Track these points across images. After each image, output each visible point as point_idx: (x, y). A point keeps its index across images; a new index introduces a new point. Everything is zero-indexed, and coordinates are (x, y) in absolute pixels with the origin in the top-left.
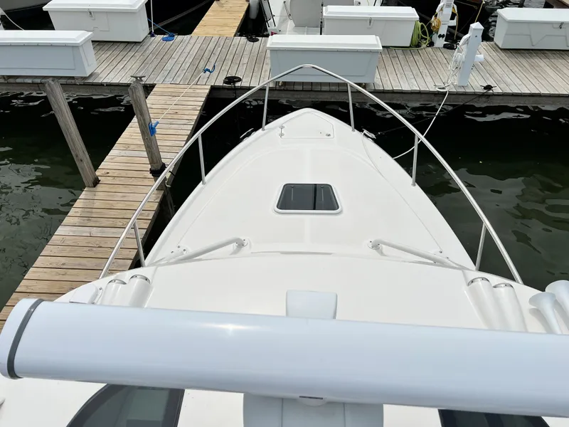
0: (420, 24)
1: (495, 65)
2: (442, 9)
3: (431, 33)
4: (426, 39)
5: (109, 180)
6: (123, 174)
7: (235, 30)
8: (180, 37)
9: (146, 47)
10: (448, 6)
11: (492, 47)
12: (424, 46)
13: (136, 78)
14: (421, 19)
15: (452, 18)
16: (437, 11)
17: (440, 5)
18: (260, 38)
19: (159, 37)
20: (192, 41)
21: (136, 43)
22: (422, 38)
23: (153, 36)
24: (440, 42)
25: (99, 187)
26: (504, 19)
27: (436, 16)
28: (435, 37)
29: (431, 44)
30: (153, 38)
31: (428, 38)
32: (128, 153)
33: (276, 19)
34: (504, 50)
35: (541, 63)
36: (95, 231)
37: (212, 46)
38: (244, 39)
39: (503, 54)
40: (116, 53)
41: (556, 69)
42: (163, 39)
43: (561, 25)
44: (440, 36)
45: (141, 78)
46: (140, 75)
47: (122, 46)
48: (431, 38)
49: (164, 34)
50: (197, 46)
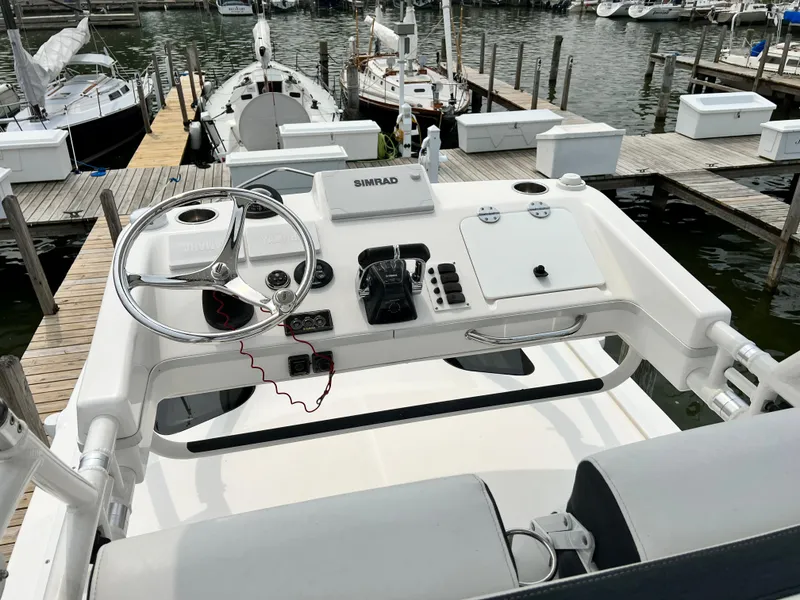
0: (383, 136)
1: (463, 168)
2: (401, 120)
3: (397, 144)
4: (392, 151)
5: (69, 306)
6: (85, 299)
7: (179, 160)
8: (113, 172)
9: (72, 184)
10: (407, 116)
11: (458, 152)
12: (392, 157)
13: (71, 213)
14: (384, 130)
15: (414, 128)
16: (398, 122)
17: (399, 116)
18: (212, 165)
19: (86, 174)
20: (130, 174)
21: (57, 181)
22: (389, 150)
23: (77, 173)
24: (407, 152)
25: (60, 314)
26: (462, 125)
27: (398, 127)
28: (401, 147)
29: (399, 155)
30: (78, 176)
31: (395, 149)
32: (84, 281)
33: (226, 143)
34: (470, 154)
35: (505, 161)
36: (69, 349)
37: (155, 176)
38: (192, 167)
39: (469, 158)
40: (35, 194)
41: (520, 165)
42: (93, 175)
43: (516, 125)
44: (406, 146)
45: (76, 213)
46: (75, 210)
47: (40, 187)
48: (398, 149)
49: (93, 170)
50: (137, 179)
